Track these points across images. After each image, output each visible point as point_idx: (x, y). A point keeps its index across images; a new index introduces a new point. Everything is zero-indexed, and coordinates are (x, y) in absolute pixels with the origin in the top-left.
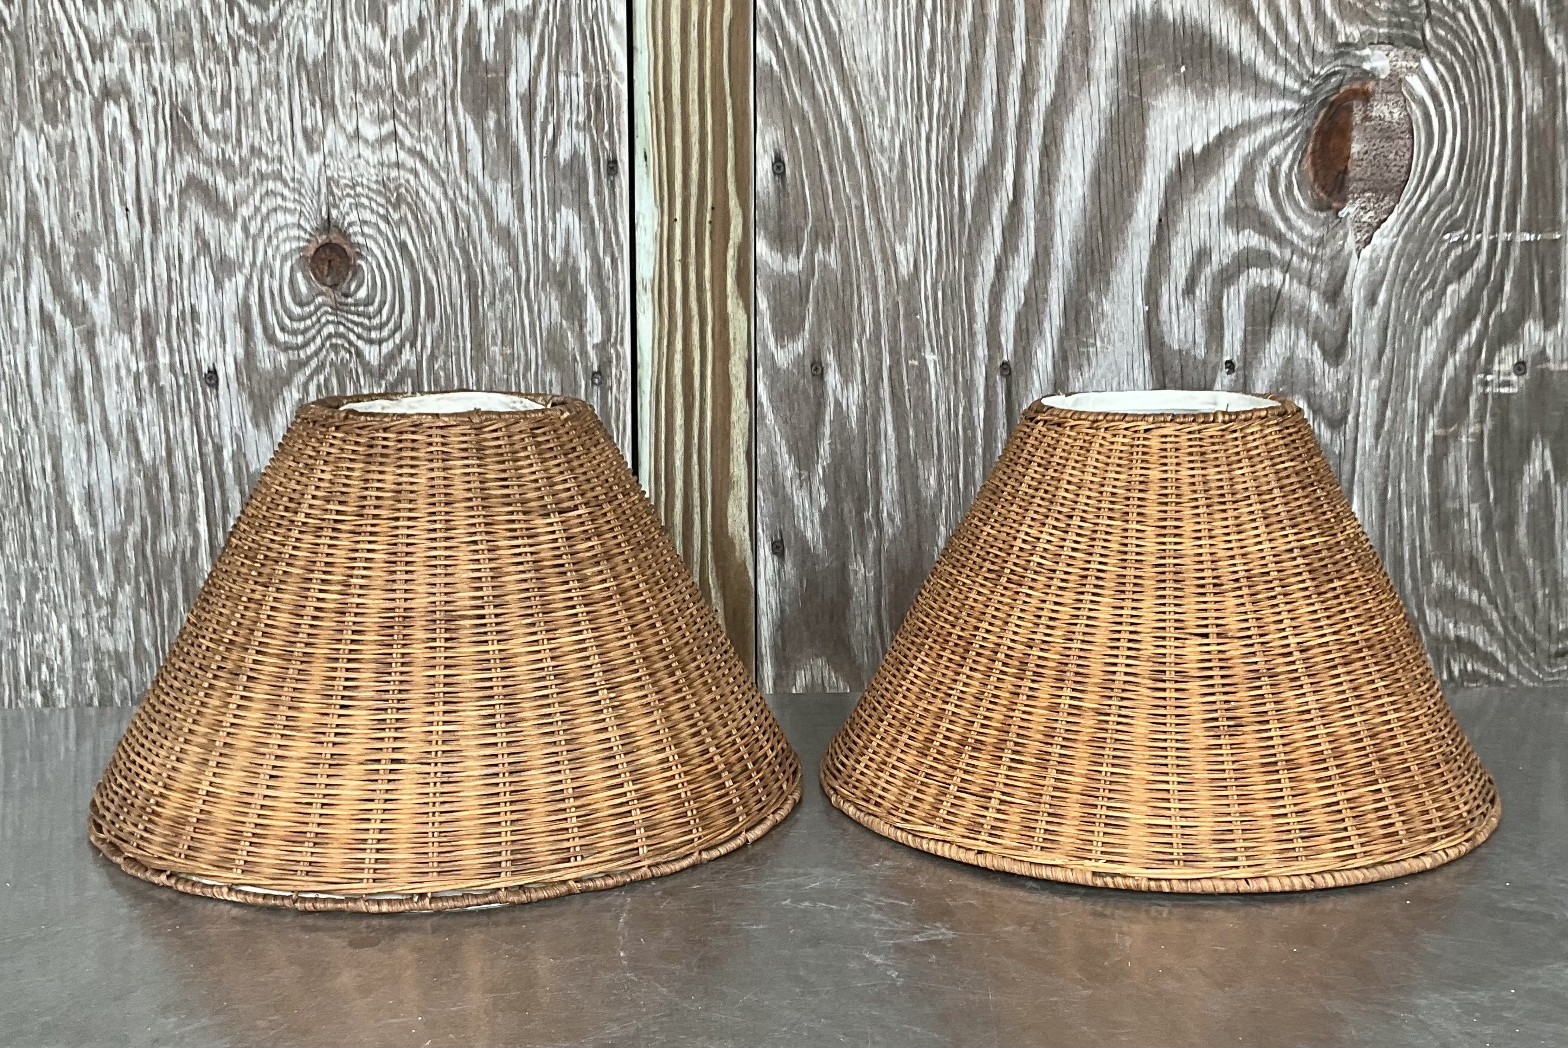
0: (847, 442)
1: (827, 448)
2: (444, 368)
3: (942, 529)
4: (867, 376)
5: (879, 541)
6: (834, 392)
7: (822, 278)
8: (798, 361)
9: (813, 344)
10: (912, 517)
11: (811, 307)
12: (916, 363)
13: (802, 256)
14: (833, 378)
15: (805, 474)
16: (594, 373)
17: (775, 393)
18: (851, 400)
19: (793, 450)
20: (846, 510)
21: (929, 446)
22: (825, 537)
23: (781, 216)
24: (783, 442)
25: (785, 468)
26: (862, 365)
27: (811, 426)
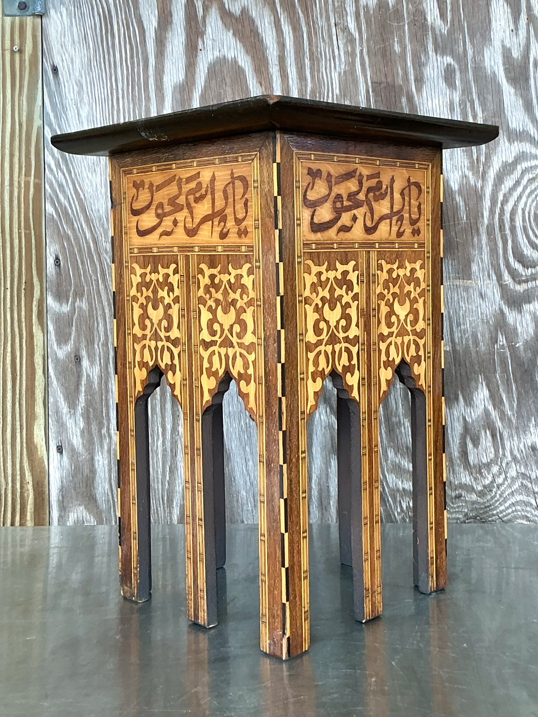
0: (93, 395)
1: (83, 398)
4: (102, 362)
5: (110, 446)
6: (86, 369)
7: (79, 314)
8: (68, 356)
9: (75, 346)
11: (74, 328)
13: (69, 304)
14: (85, 363)
15: (72, 411)
17: (57, 371)
18: (94, 374)
19: (67, 399)
20: (93, 430)
22: (83, 443)
23: (59, 285)
24: (62, 395)
25: (63, 408)
26: (100, 356)
27: (75, 387)
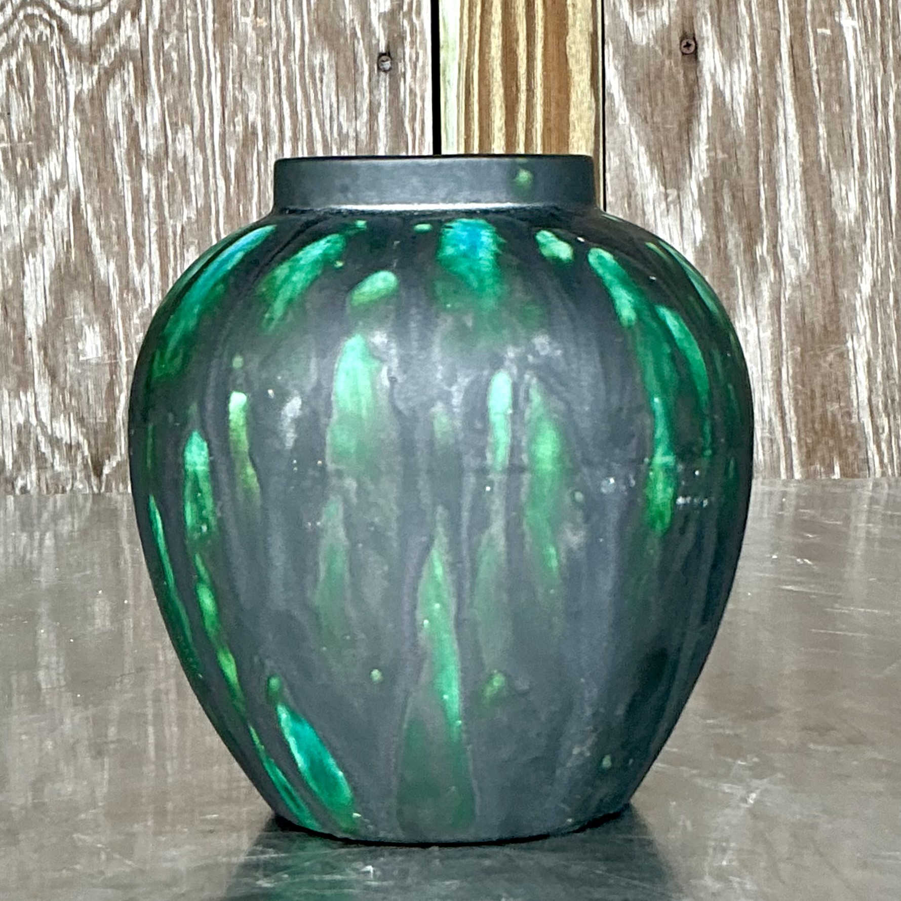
0: (731, 148)
1: (704, 156)
2: (178, 47)
3: (867, 269)
4: (759, 52)
5: (778, 285)
6: (713, 76)
8: (663, 36)
9: (683, 10)
10: (824, 252)
12: (828, 32)
14: (711, 57)
15: (673, 193)
16: (381, 55)
17: (629, 82)
18: (736, 88)
19: (656, 158)
20: (731, 245)
21: (846, 149)
24: (642, 149)
25: (646, 186)
26: (752, 37)
27: (680, 126)
